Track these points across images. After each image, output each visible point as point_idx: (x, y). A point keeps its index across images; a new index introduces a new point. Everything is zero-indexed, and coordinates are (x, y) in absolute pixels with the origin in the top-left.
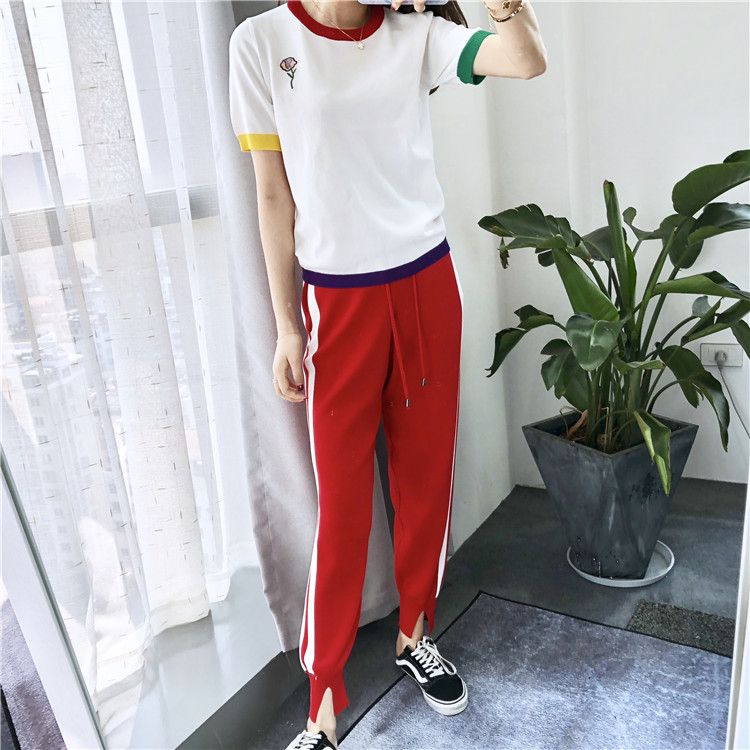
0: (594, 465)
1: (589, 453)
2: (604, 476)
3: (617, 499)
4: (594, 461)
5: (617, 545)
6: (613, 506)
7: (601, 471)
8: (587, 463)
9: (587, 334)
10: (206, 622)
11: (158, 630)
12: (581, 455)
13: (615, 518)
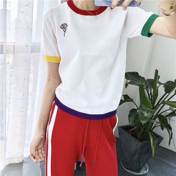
0: (135, 144)
1: (135, 140)
2: (137, 147)
3: (139, 153)
4: (136, 143)
5: (135, 164)
6: (137, 155)
7: (137, 145)
8: (133, 142)
9: (144, 112)
10: (21, 164)
11: (7, 164)
12: (132, 139)
13: (137, 157)
